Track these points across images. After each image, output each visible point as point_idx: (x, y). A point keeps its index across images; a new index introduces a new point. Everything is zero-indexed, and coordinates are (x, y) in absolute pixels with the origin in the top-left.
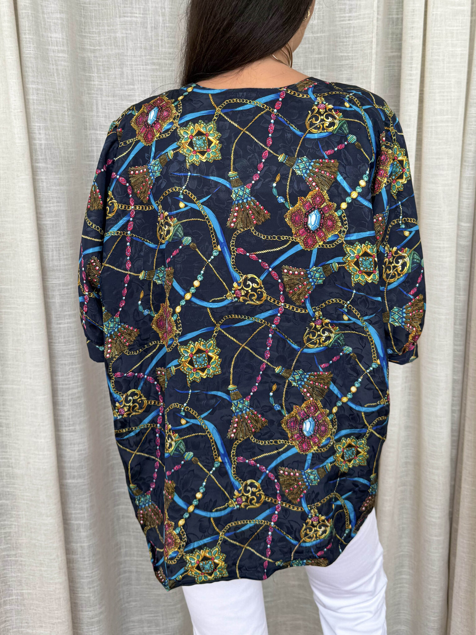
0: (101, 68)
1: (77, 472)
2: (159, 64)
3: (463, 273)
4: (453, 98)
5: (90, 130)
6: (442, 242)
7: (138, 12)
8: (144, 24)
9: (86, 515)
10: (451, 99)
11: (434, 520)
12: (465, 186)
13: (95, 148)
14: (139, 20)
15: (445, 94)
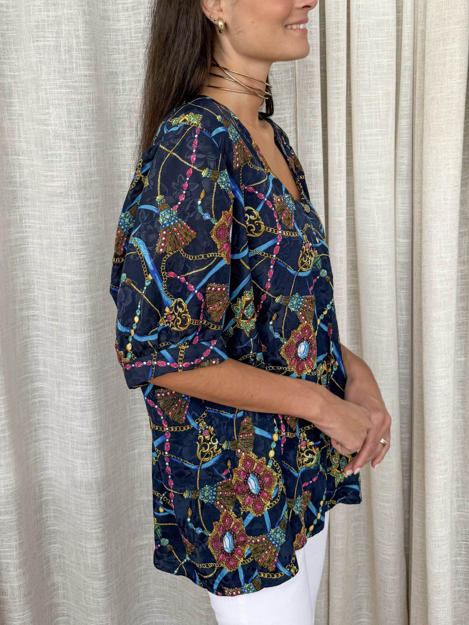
0: (21, 93)
1: (4, 508)
2: (74, 87)
3: (405, 291)
4: (381, 110)
5: (12, 155)
6: (378, 260)
7: (50, 36)
8: (57, 48)
9: (15, 553)
10: (379, 112)
11: (388, 558)
12: (399, 200)
13: (18, 173)
14: (52, 43)
15: (373, 107)
